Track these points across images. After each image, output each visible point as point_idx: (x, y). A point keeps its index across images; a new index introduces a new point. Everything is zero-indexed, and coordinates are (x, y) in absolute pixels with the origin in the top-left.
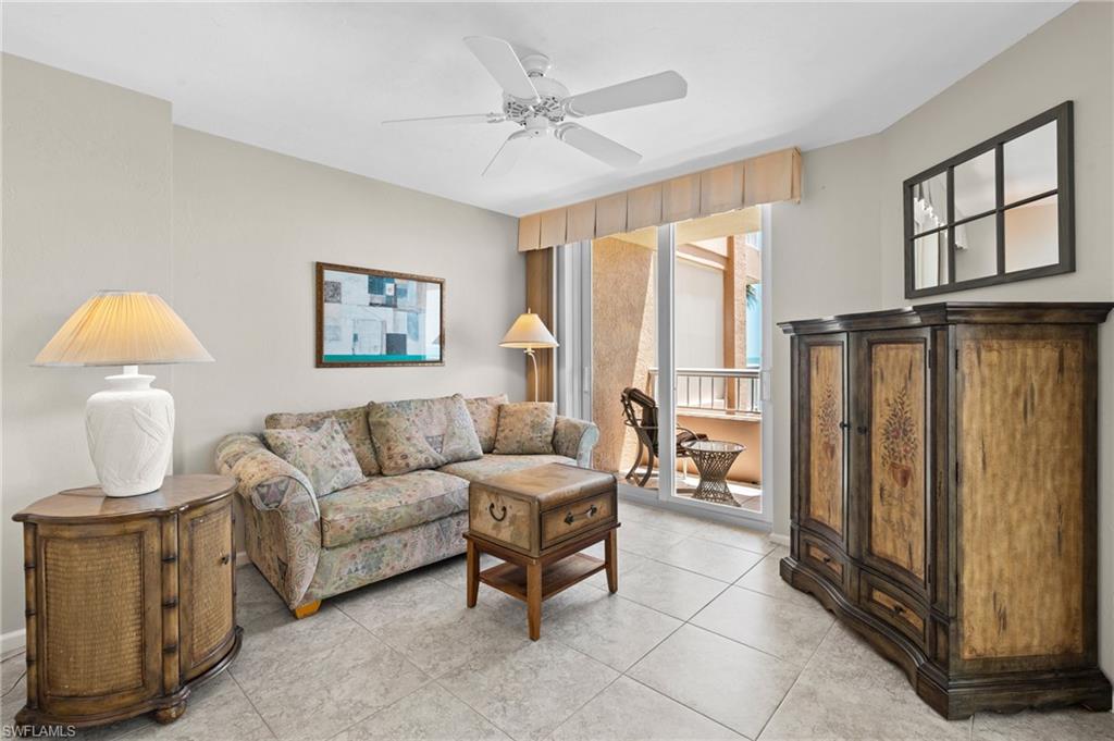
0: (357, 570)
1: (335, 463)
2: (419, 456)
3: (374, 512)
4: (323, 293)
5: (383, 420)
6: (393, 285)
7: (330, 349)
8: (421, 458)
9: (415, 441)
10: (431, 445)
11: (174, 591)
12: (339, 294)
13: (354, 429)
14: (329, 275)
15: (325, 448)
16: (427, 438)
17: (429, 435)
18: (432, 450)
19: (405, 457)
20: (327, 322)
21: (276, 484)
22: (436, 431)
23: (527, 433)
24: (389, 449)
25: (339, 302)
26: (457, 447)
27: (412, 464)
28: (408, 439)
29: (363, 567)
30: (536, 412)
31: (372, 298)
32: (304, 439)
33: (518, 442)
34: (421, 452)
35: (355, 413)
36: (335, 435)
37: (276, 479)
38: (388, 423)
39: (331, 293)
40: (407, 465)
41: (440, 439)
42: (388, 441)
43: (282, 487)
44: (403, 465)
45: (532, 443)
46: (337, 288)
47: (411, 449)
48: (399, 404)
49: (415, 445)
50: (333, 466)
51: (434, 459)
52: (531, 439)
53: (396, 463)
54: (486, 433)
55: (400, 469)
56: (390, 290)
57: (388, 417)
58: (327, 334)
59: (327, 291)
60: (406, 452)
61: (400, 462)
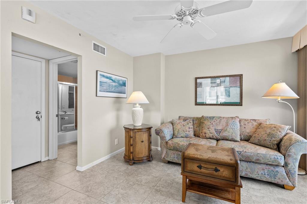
0: (175, 157)
1: (185, 130)
2: (210, 134)
3: (179, 144)
4: (197, 85)
5: (203, 121)
6: (219, 80)
7: (199, 101)
8: (211, 135)
9: (211, 130)
10: (216, 132)
11: (132, 143)
12: (202, 85)
13: (197, 123)
14: (198, 81)
15: (184, 126)
16: (215, 129)
17: (216, 128)
18: (215, 133)
19: (205, 133)
20: (198, 93)
21: (158, 130)
22: (220, 128)
23: (265, 137)
24: (202, 130)
25: (202, 87)
26: (226, 135)
27: (207, 136)
28: (208, 128)
29: (176, 158)
30: (274, 128)
31: (212, 85)
32: (180, 123)
33: (259, 140)
34: (211, 133)
35: (199, 118)
36: (189, 123)
37: (159, 129)
38: (204, 122)
39: (199, 85)
40: (206, 136)
41: (220, 131)
42: (202, 128)
43: (159, 131)
44: (204, 136)
45: (265, 142)
46: (201, 84)
47: (208, 132)
48: (210, 118)
49: (210, 131)
50: (184, 131)
51: (216, 137)
52: (265, 140)
53: (203, 135)
54: (248, 133)
55: (203, 137)
56: (218, 82)
57: (205, 121)
58: (198, 96)
59: (198, 85)
60: (206, 132)
61: (204, 134)
